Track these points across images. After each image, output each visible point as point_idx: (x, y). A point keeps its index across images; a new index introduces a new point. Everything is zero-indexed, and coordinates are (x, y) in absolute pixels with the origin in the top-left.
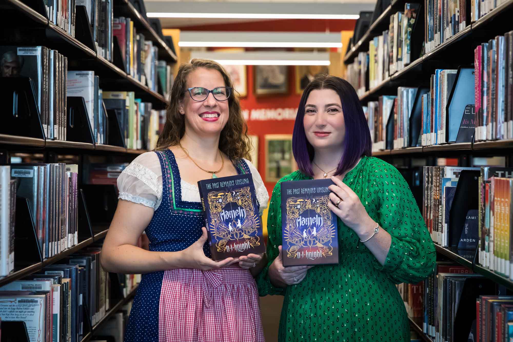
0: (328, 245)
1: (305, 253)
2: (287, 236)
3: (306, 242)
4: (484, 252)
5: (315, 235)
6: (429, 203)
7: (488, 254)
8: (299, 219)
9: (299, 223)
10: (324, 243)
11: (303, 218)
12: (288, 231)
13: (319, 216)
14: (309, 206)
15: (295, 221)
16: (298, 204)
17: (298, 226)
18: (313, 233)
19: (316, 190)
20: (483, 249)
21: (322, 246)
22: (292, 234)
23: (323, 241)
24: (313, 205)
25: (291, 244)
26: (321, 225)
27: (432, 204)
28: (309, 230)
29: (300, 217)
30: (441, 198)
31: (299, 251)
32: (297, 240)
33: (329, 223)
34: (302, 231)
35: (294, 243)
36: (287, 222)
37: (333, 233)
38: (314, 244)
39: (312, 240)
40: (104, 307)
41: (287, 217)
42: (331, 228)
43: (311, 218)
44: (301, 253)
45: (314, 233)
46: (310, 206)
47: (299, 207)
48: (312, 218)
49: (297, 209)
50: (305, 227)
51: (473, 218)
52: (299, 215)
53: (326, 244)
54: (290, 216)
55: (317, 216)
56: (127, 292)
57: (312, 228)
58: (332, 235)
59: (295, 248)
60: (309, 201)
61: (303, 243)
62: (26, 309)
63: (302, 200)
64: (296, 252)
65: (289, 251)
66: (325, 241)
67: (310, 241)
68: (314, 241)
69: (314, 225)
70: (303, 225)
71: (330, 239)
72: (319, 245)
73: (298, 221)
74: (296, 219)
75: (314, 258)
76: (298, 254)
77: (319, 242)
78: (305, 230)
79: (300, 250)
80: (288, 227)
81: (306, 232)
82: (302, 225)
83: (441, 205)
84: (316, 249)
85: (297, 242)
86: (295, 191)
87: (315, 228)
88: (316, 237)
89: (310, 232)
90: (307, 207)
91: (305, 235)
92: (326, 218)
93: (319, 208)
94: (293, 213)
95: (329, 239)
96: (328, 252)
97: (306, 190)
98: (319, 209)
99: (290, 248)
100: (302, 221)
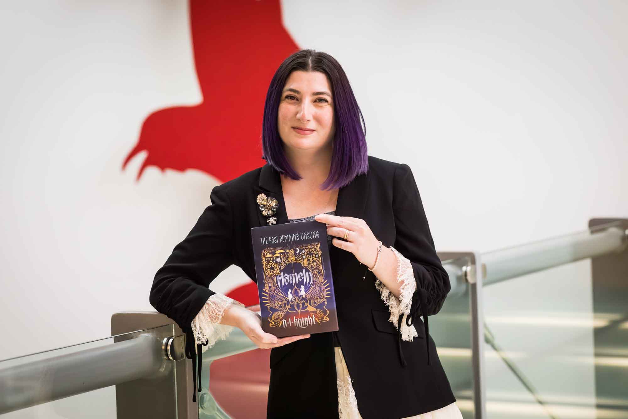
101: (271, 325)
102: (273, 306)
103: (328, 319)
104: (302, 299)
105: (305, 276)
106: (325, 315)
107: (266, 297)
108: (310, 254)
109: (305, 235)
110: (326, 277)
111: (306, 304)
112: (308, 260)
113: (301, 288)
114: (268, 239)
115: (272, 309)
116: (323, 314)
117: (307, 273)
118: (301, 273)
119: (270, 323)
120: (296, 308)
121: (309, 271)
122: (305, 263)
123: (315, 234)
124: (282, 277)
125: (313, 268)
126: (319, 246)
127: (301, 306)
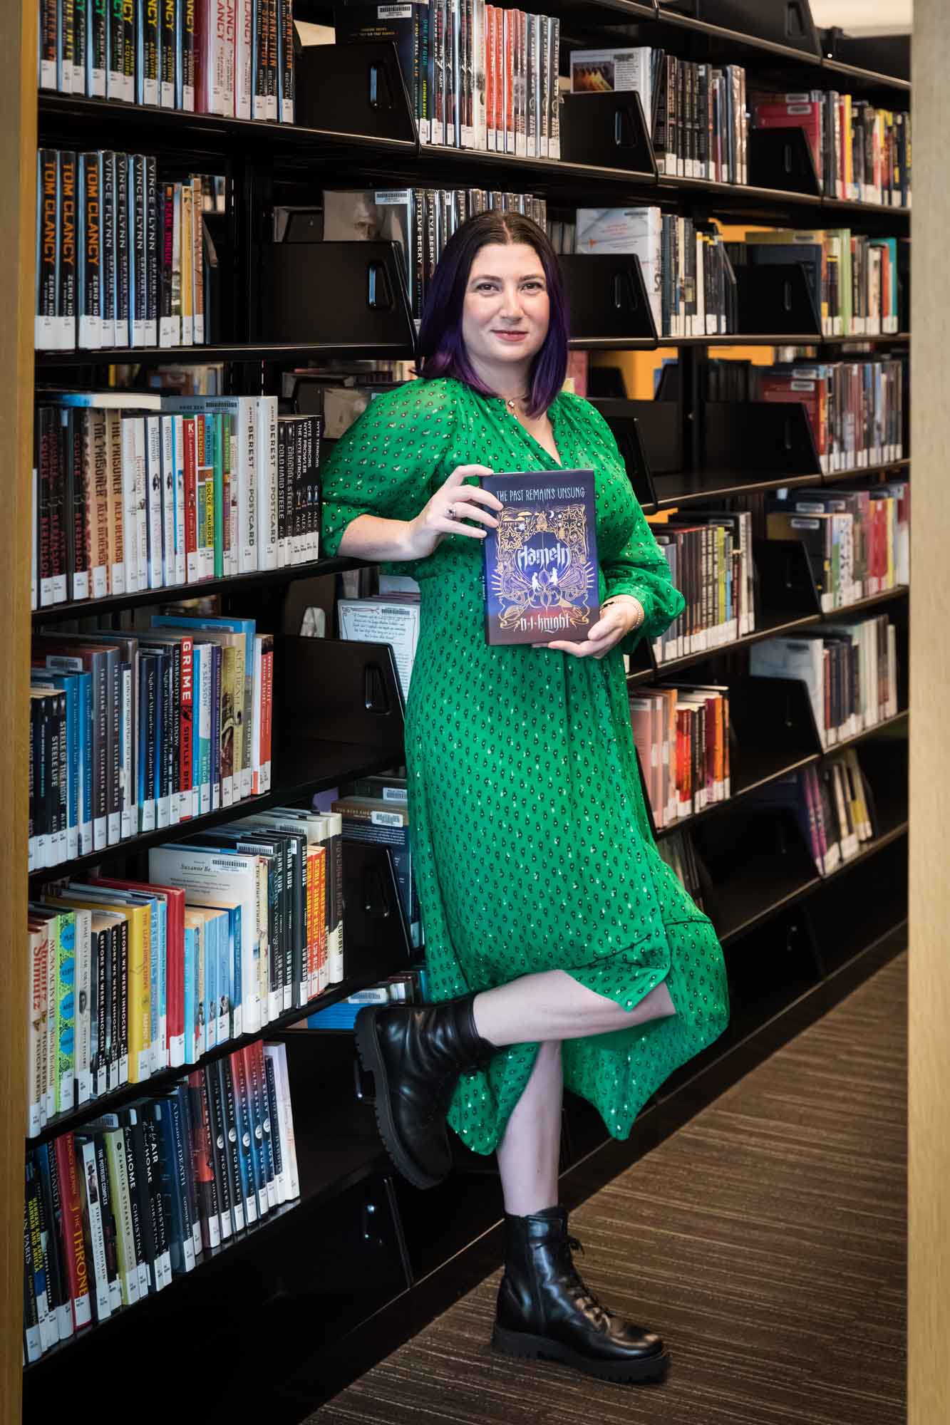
0: (581, 604)
1: (536, 620)
2: (499, 586)
3: (537, 598)
5: (555, 584)
8: (523, 551)
9: (523, 559)
10: (571, 599)
11: (531, 550)
12: (500, 576)
13: (563, 545)
14: (542, 526)
15: (514, 556)
16: (521, 522)
17: (520, 565)
18: (551, 581)
19: (556, 493)
21: (570, 605)
22: (508, 582)
23: (571, 595)
24: (551, 523)
25: (509, 603)
26: (568, 563)
28: (544, 574)
29: (526, 547)
32: (519, 593)
33: (582, 559)
34: (530, 575)
35: (513, 599)
36: (499, 557)
37: (590, 579)
38: (554, 602)
39: (550, 594)
41: (499, 548)
42: (587, 569)
43: (546, 550)
44: (528, 621)
45: (554, 579)
46: (545, 526)
47: (522, 527)
48: (549, 549)
49: (518, 530)
50: (536, 567)
52: (524, 544)
53: (577, 601)
54: (503, 546)
55: (558, 545)
57: (550, 570)
58: (590, 584)
59: (517, 610)
60: (543, 515)
61: (532, 599)
63: (528, 513)
64: (519, 619)
65: (503, 617)
66: (576, 595)
67: (546, 597)
68: (554, 596)
69: (553, 564)
70: (531, 564)
71: (585, 591)
72: (564, 603)
73: (520, 555)
74: (516, 552)
75: (554, 629)
76: (523, 622)
77: (563, 597)
78: (536, 574)
79: (527, 614)
80: (500, 569)
81: (537, 578)
82: (528, 565)
84: (557, 611)
85: (519, 599)
86: (514, 494)
87: (555, 570)
88: (557, 589)
89: (545, 579)
90: (538, 527)
91: (535, 584)
92: (576, 550)
93: (562, 530)
94: (511, 539)
95: (582, 592)
96: (580, 618)
97: (536, 492)
98: (562, 532)
99: (505, 610)
100: (531, 556)
101: (502, 625)
102: (507, 596)
103: (587, 620)
104: (553, 589)
105: (559, 553)
106: (583, 614)
107: (499, 581)
108: (570, 521)
109: (564, 492)
110: (589, 557)
111: (558, 597)
112: (566, 530)
113: (551, 570)
114: (508, 493)
115: (505, 600)
116: (580, 613)
117: (563, 550)
118: (554, 549)
119: (500, 621)
120: (542, 601)
121: (566, 547)
122: (561, 535)
123: (579, 491)
124: (525, 554)
125: (571, 541)
126: (583, 509)
127: (550, 598)
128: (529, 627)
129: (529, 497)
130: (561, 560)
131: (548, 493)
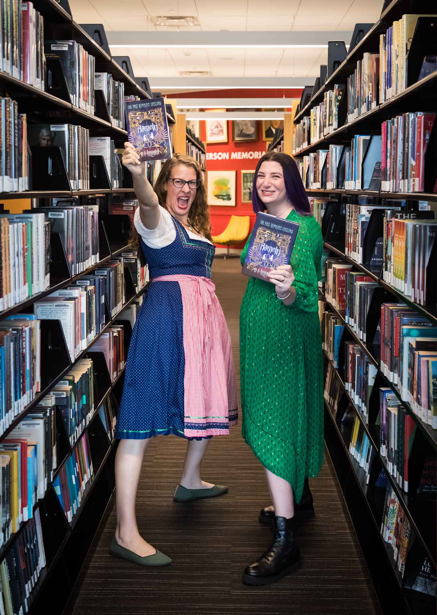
1: (260, 270)
2: (251, 254)
3: (263, 263)
4: (387, 272)
6: (350, 231)
7: (390, 273)
9: (262, 247)
11: (267, 245)
12: (252, 250)
14: (273, 238)
15: (259, 245)
16: (266, 234)
17: (261, 249)
18: (270, 259)
19: (282, 229)
20: (386, 270)
22: (255, 253)
24: (277, 238)
25: (252, 260)
26: (278, 255)
27: (352, 232)
29: (265, 244)
30: (358, 228)
31: (256, 267)
32: (257, 259)
33: (284, 256)
34: (263, 254)
35: (255, 260)
36: (254, 243)
38: (269, 266)
39: (268, 263)
40: (121, 303)
41: (255, 240)
42: (285, 260)
44: (257, 270)
45: (271, 258)
47: (266, 236)
48: (273, 247)
49: (264, 237)
50: (266, 252)
51: (381, 243)
52: (264, 242)
54: (257, 240)
55: (277, 247)
56: (138, 289)
57: (271, 255)
59: (255, 264)
61: (261, 263)
62: (61, 311)
63: (269, 232)
67: (266, 264)
69: (273, 253)
73: (262, 245)
75: (266, 276)
76: (255, 269)
77: (273, 266)
78: (265, 254)
79: (258, 267)
80: (254, 247)
81: (265, 256)
82: (264, 250)
83: (358, 233)
85: (257, 260)
86: (267, 224)
87: (273, 256)
88: (271, 263)
89: (268, 257)
91: (264, 258)
92: (283, 251)
94: (260, 239)
97: (275, 225)
98: (280, 242)
99: (251, 263)
100: (266, 247)
128: (257, 272)
129: (272, 226)
130: (276, 253)
131: (279, 227)
